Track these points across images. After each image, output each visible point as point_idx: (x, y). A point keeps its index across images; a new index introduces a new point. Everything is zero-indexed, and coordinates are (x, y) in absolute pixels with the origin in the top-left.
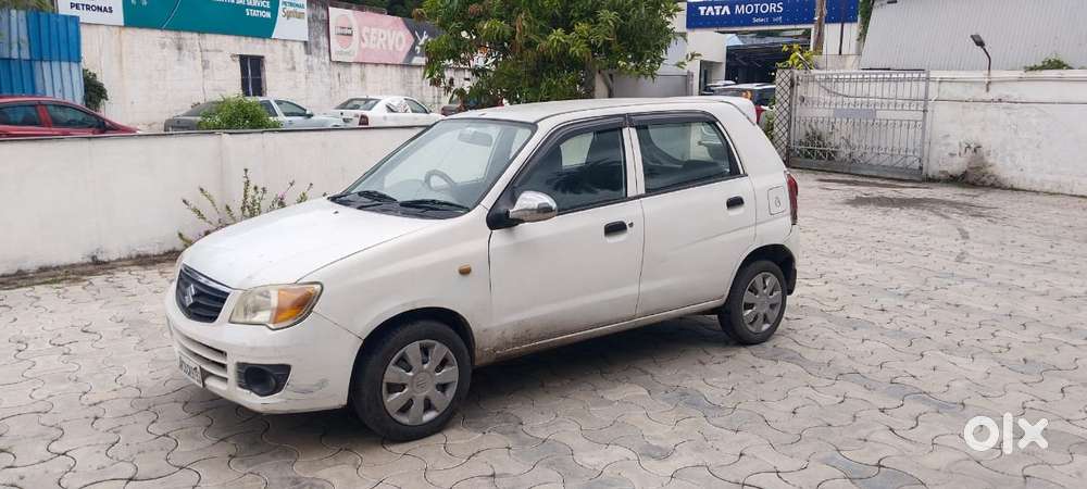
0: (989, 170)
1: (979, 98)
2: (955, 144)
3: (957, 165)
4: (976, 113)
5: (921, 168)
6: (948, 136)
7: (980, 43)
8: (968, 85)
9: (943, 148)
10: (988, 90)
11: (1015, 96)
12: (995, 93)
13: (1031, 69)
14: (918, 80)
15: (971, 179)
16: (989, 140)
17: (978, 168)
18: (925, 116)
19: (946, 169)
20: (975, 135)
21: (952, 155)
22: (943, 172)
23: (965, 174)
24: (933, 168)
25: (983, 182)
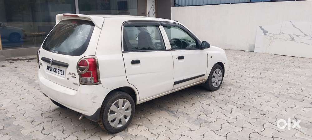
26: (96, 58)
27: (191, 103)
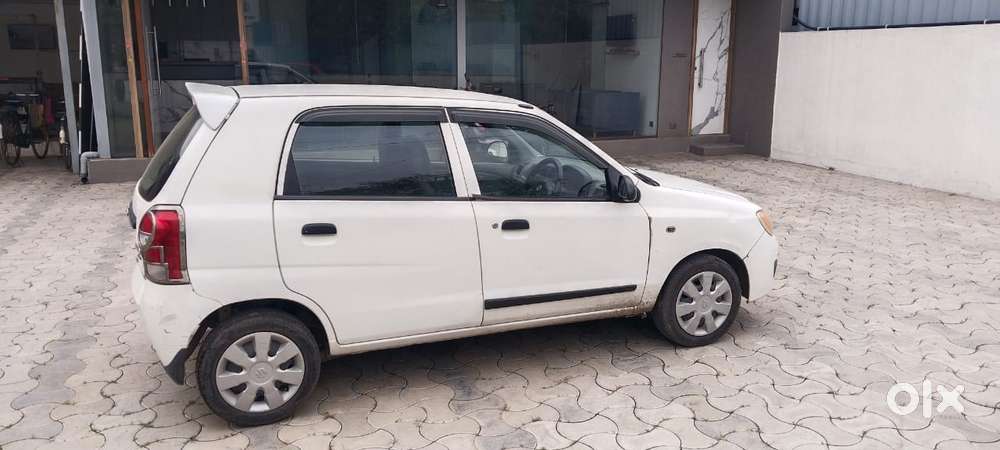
26: (180, 213)
27: (561, 378)
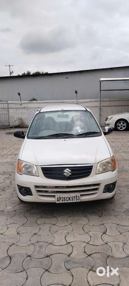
0: (25, 124)
1: (19, 107)
2: (15, 118)
3: (17, 123)
4: (20, 111)
5: (9, 125)
6: (13, 117)
7: (19, 95)
8: (16, 104)
9: (13, 120)
10: (21, 105)
11: (28, 107)
12: (23, 106)
13: (31, 100)
14: (5, 103)
15: (21, 126)
16: (24, 117)
17: (22, 124)
18: (8, 112)
19: (14, 124)
20: (20, 116)
21: (15, 121)
22: (14, 125)
23: (19, 125)
24: (11, 125)
25: (24, 127)
